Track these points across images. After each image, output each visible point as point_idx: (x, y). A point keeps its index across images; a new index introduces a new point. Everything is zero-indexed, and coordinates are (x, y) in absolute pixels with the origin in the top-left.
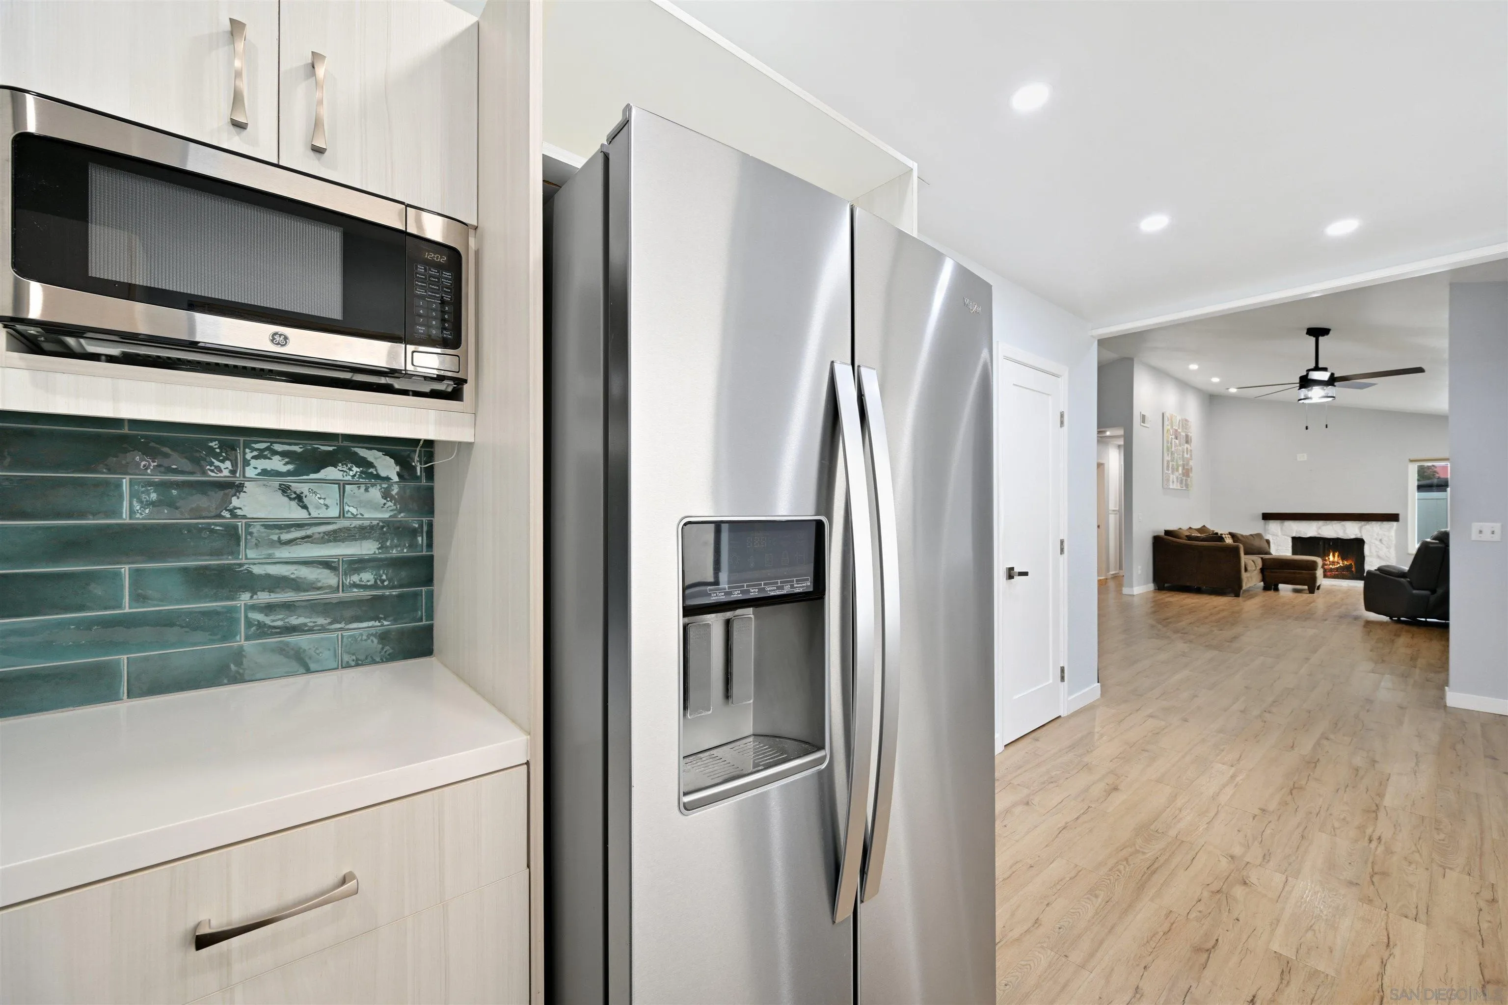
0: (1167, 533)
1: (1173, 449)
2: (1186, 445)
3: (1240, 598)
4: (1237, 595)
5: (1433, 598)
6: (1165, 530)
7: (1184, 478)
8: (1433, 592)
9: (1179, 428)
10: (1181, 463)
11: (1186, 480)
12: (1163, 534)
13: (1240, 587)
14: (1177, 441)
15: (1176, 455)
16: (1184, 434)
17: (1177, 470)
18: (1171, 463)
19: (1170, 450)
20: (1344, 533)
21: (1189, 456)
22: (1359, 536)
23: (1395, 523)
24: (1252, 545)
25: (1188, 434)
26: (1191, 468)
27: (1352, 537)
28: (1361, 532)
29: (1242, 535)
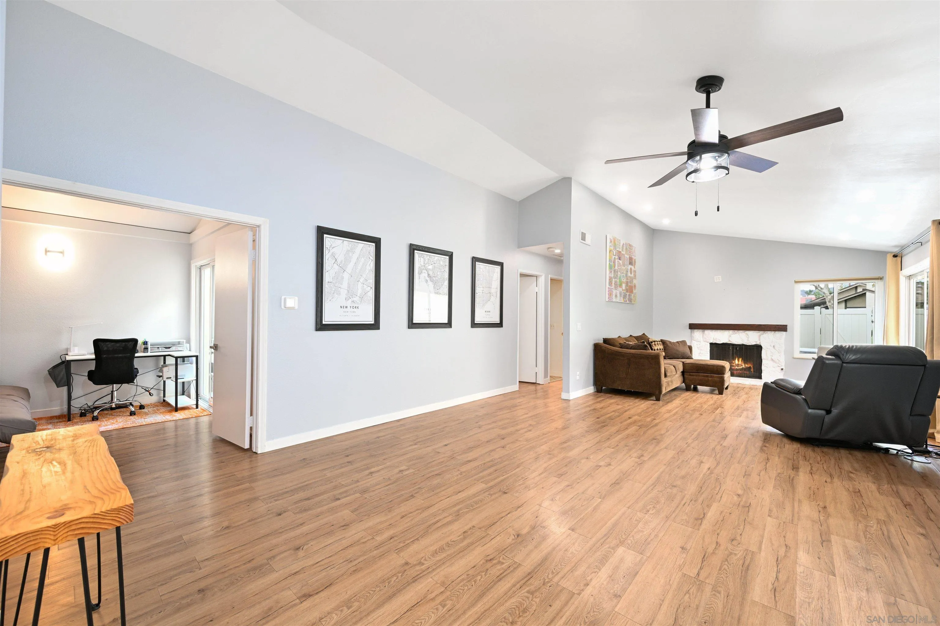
0: (606, 341)
1: (616, 268)
2: (630, 266)
3: (661, 403)
4: (658, 399)
5: (828, 418)
6: (603, 338)
7: (628, 294)
8: (829, 412)
9: (622, 250)
10: (625, 281)
11: (629, 295)
12: (602, 342)
13: (660, 392)
14: (621, 262)
15: (619, 273)
16: (628, 257)
17: (621, 286)
18: (613, 279)
19: (613, 268)
20: (748, 340)
21: (632, 275)
22: (758, 343)
23: (784, 333)
24: (677, 351)
25: (633, 257)
26: (635, 286)
27: (754, 343)
28: (759, 340)
29: (670, 342)
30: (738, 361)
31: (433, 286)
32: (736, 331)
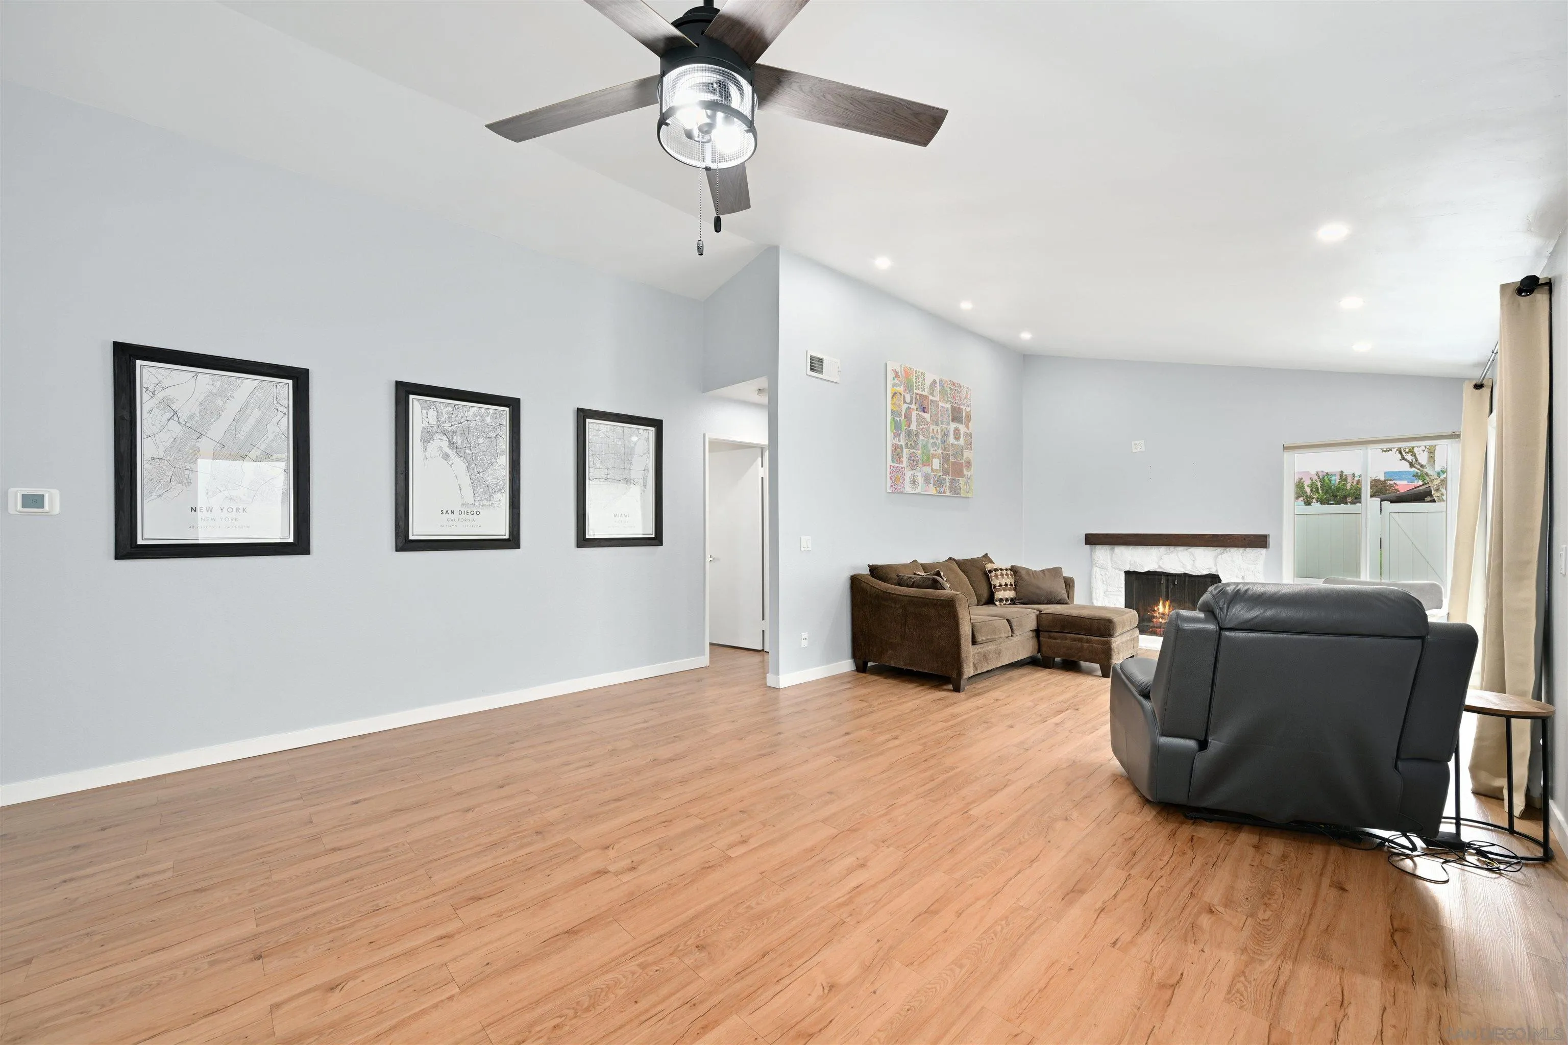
0: (874, 570)
1: (913, 427)
2: (953, 426)
3: (962, 695)
4: (957, 689)
6: (869, 566)
7: (948, 478)
9: (932, 394)
10: (939, 452)
11: (952, 481)
12: (867, 571)
13: (960, 673)
14: (927, 416)
15: (921, 437)
16: (949, 406)
17: (927, 462)
18: (905, 450)
19: (904, 428)
20: (1193, 565)
21: (962, 442)
22: (1213, 572)
23: (1263, 551)
24: (1038, 588)
25: (962, 407)
26: (969, 463)
27: (1205, 572)
28: (1216, 565)
29: (1028, 571)
30: (1164, 606)
31: (464, 466)
32: (1172, 548)
